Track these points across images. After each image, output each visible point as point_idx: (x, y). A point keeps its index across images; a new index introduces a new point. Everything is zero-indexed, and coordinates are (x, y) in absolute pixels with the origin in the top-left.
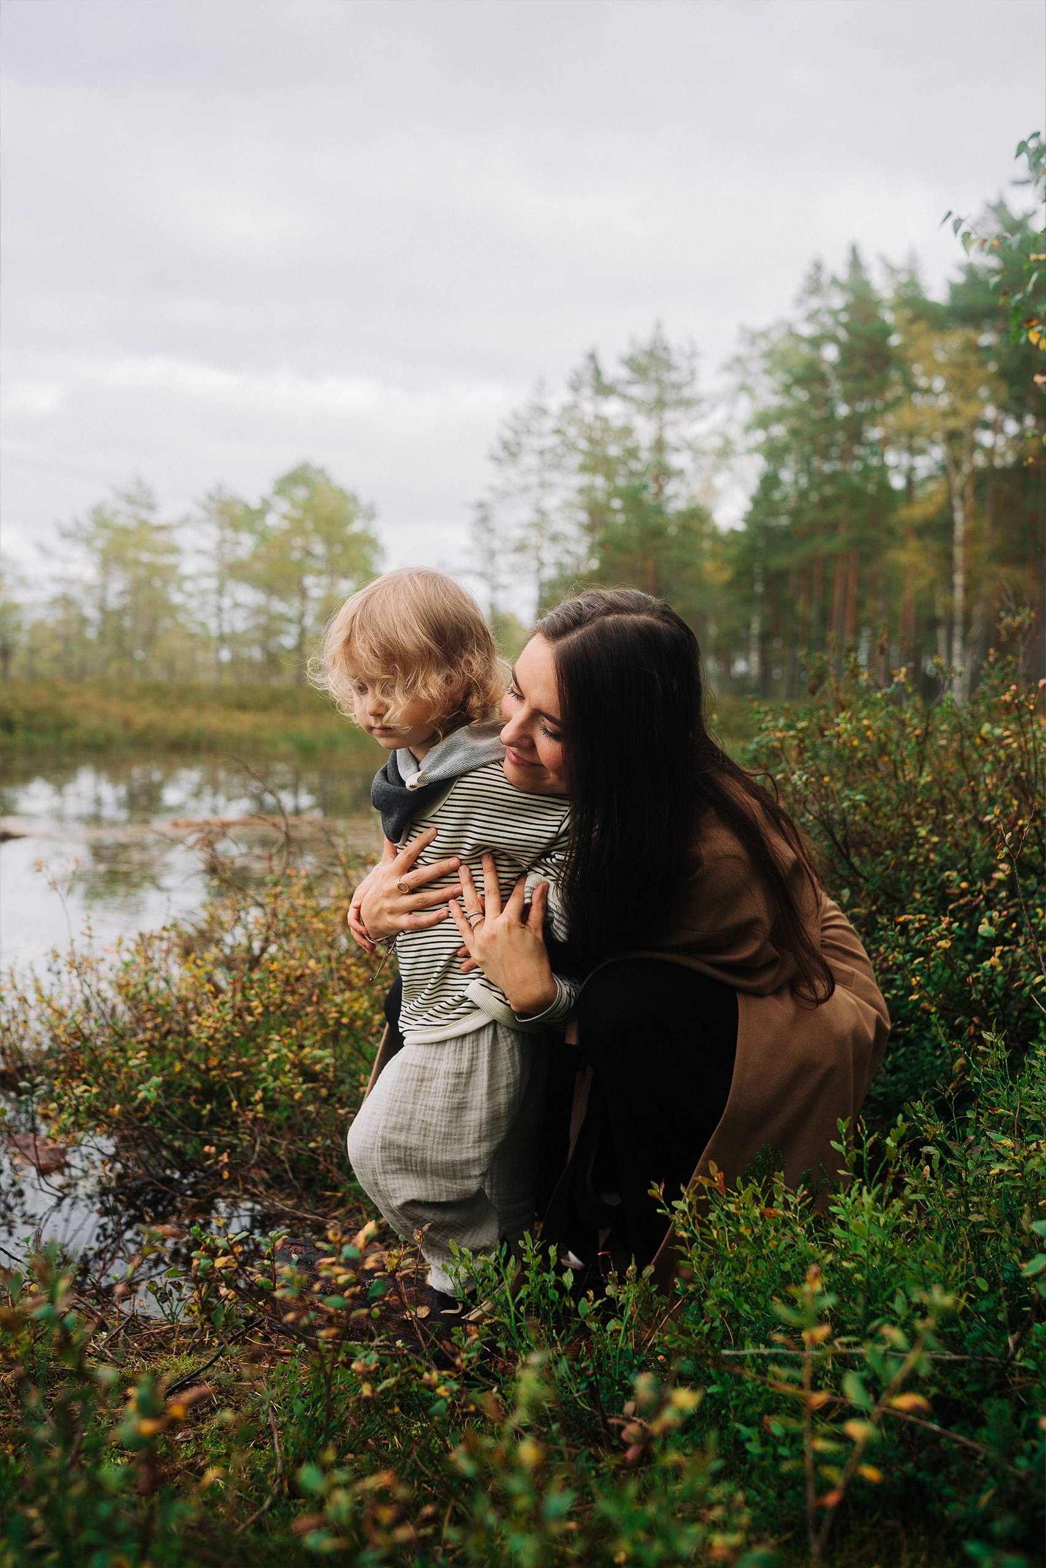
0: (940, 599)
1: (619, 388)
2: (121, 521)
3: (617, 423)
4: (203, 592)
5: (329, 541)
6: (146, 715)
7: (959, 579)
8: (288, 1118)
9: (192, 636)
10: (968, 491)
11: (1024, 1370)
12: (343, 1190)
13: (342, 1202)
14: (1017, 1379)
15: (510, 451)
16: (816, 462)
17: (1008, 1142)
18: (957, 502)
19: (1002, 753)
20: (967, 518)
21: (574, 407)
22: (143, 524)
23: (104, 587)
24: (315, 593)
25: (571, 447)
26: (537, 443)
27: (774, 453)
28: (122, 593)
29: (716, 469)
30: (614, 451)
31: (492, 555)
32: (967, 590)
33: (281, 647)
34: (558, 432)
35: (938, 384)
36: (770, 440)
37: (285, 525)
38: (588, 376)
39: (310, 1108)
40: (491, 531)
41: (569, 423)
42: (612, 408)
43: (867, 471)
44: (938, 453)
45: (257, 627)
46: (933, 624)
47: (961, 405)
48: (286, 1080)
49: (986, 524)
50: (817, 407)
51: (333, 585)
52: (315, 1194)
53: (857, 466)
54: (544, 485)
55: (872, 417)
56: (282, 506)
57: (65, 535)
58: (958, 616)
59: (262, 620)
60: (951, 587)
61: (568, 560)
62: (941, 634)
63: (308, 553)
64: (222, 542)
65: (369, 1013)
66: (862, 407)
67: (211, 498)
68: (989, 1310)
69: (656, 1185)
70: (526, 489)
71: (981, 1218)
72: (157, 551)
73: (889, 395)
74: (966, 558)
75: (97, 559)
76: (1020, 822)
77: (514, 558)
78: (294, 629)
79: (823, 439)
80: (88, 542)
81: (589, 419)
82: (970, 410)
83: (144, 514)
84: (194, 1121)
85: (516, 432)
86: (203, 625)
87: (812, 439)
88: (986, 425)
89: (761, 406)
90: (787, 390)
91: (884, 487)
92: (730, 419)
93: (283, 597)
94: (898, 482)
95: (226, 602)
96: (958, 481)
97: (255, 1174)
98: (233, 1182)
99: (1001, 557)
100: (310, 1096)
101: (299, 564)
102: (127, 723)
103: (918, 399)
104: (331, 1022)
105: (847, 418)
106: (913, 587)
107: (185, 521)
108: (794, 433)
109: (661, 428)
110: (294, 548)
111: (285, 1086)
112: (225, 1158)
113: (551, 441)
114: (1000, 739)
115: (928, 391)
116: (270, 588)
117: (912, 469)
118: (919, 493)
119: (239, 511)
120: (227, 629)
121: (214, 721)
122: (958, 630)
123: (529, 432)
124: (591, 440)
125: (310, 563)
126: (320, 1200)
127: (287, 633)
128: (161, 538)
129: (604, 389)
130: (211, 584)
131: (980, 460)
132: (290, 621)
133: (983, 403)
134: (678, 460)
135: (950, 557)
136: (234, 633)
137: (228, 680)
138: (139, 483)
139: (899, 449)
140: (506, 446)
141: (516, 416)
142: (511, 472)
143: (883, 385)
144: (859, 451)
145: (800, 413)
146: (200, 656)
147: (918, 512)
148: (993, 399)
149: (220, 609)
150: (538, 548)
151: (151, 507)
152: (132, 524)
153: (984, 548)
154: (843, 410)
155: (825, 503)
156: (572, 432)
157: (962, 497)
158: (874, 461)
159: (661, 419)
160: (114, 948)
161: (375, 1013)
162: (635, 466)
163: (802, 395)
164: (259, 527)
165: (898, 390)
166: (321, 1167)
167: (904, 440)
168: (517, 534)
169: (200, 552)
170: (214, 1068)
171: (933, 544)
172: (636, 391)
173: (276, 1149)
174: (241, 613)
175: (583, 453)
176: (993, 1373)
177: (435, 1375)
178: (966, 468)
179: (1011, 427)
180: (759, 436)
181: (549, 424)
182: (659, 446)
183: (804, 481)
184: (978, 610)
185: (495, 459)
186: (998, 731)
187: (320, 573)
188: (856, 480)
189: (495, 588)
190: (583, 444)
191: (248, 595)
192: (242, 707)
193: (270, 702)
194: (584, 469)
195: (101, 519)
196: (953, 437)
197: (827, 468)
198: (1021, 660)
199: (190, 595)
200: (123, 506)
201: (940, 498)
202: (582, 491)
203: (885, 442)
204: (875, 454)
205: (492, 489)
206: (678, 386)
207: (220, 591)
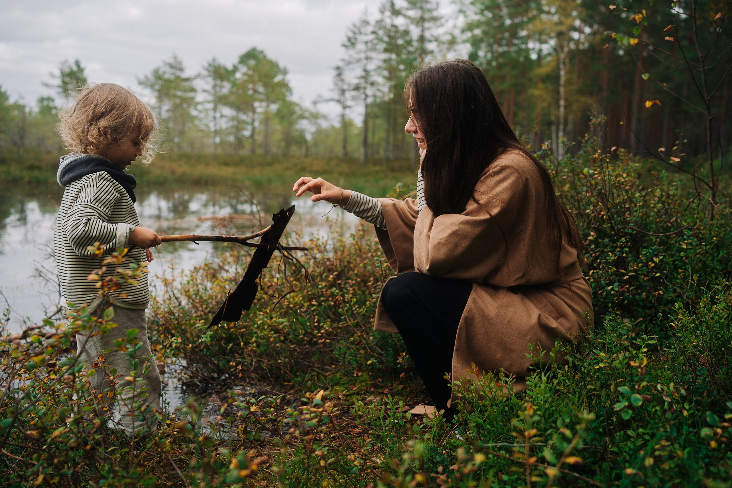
0: (553, 112)
1: (403, 12)
2: (167, 76)
3: (402, 28)
4: (207, 110)
5: (266, 85)
6: (182, 168)
7: (562, 103)
8: (265, 350)
9: (202, 131)
10: (567, 61)
11: (613, 452)
12: (293, 381)
13: (292, 387)
14: (609, 456)
15: (351, 43)
16: (495, 47)
17: (603, 354)
18: (561, 66)
19: (593, 182)
20: (566, 73)
21: (382, 21)
22: (178, 77)
23: (160, 108)
24: (259, 110)
25: (381, 40)
26: (364, 38)
27: (476, 43)
28: (168, 111)
29: (449, 49)
30: (400, 42)
31: (343, 92)
32: (566, 107)
33: (244, 136)
34: (374, 33)
35: (553, 10)
36: (474, 36)
37: (246, 78)
38: (388, 6)
39: (278, 345)
40: (342, 80)
41: (379, 29)
42: (400, 21)
43: (519, 51)
44: (553, 42)
45: (232, 127)
46: (549, 124)
47: (563, 19)
48: (266, 332)
49: (575, 76)
50: (496, 21)
51: (268, 106)
52: (281, 384)
53: (513, 49)
54: (367, 58)
55: (521, 25)
56: (244, 69)
57: (141, 83)
58: (562, 120)
59: (235, 123)
60: (559, 106)
61: (378, 94)
62: (554, 128)
63: (255, 91)
64: (215, 86)
65: (302, 302)
66: (517, 20)
67: (210, 65)
68: (596, 427)
69: (447, 374)
70: (359, 60)
71: (592, 387)
72: (186, 90)
73: (530, 15)
74: (566, 92)
75: (156, 94)
76: (602, 213)
77: (354, 93)
78: (249, 128)
79: (499, 36)
80: (152, 86)
81: (389, 26)
82: (568, 22)
83: (178, 73)
84: (224, 352)
85: (354, 33)
86: (207, 125)
87: (494, 36)
88: (575, 29)
89: (469, 20)
90: (482, 12)
91: (528, 58)
92: (455, 26)
93: (245, 113)
94: (534, 56)
95: (218, 115)
96: (562, 56)
97: (253, 375)
98: (243, 379)
99: (582, 92)
100: (277, 340)
101: (252, 96)
102: (173, 172)
103: (543, 16)
104: (285, 307)
105: (510, 26)
106: (541, 106)
107: (199, 76)
108: (485, 33)
109: (423, 31)
110: (249, 89)
111: (265, 335)
112: (240, 367)
113: (371, 37)
114: (591, 176)
115: (549, 13)
116: (238, 109)
117: (540, 50)
118: (544, 62)
119: (222, 71)
120: (218, 128)
121: (213, 171)
122: (561, 127)
123: (360, 33)
124: (389, 37)
125: (257, 96)
126: (282, 386)
127: (246, 129)
128: (186, 84)
129: (396, 13)
130: (210, 106)
131: (572, 46)
132: (247, 123)
133: (574, 18)
134: (431, 46)
135: (558, 92)
136: (221, 129)
137: (219, 151)
138: (175, 58)
139: (534, 41)
140: (349, 39)
141: (354, 26)
142: (352, 52)
143: (527, 10)
144: (516, 41)
145: (488, 23)
146: (206, 140)
147: (543, 71)
148: (579, 17)
149: (215, 118)
150: (365, 88)
151: (181, 70)
152: (172, 77)
153: (574, 87)
154: (508, 22)
155: (499, 67)
156: (381, 33)
157: (564, 63)
158: (523, 46)
159: (423, 27)
160: (180, 275)
161: (305, 302)
162: (411, 49)
163: (489, 15)
164: (232, 79)
165: (535, 12)
166: (282, 372)
167: (537, 36)
168: (355, 81)
169: (205, 91)
170: (232, 328)
171: (550, 86)
172: (412, 13)
173: (261, 364)
174: (224, 120)
175: (386, 43)
176: (599, 454)
177: (353, 456)
178: (566, 50)
179: (587, 30)
180: (469, 35)
181: (370, 29)
182: (422, 39)
183: (489, 56)
184: (571, 118)
185: (345, 46)
186: (591, 172)
187: (261, 101)
188: (514, 55)
189: (345, 107)
190: (386, 39)
191: (228, 111)
192: (227, 164)
193: (240, 162)
194: (386, 50)
195: (158, 75)
196: (560, 35)
197: (501, 50)
198: (600, 139)
199: (201, 112)
200: (168, 70)
201: (553, 64)
202: (385, 61)
203: (528, 37)
204: (523, 43)
205: (343, 60)
206: (430, 11)
207: (215, 109)
